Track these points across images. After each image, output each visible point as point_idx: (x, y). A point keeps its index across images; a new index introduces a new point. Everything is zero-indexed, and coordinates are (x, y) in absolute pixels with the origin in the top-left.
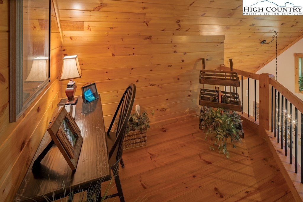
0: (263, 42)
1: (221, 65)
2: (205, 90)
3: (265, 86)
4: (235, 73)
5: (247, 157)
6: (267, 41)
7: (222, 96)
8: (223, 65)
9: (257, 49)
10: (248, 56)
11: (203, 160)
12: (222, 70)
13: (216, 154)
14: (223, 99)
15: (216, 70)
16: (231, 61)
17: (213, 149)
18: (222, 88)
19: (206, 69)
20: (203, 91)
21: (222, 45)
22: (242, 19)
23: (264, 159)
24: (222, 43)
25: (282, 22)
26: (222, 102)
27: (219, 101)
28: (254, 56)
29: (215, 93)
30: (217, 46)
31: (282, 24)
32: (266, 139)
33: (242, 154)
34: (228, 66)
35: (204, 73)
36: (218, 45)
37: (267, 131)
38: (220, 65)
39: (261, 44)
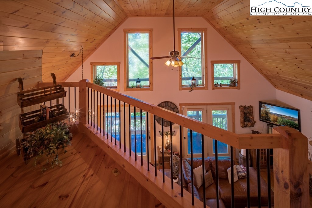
0: (73, 55)
1: (40, 82)
2: (27, 114)
3: (83, 89)
4: (58, 86)
5: (76, 153)
6: (76, 55)
7: (49, 111)
8: (41, 82)
9: (67, 62)
10: (59, 69)
11: (37, 187)
12: (40, 88)
13: (48, 172)
14: (50, 115)
15: (34, 89)
16: (53, 76)
17: (45, 169)
18: (48, 104)
19: (25, 90)
20: (23, 116)
21: (40, 60)
22: (61, 35)
23: (87, 146)
24: (40, 58)
25: (87, 39)
26: (50, 117)
27: (47, 117)
28: (63, 68)
29: (40, 113)
30: (35, 62)
31: (86, 41)
32: (84, 133)
33: (72, 154)
34: (51, 80)
35: (23, 94)
36: (36, 60)
37: (85, 125)
38: (38, 82)
39: (70, 57)
